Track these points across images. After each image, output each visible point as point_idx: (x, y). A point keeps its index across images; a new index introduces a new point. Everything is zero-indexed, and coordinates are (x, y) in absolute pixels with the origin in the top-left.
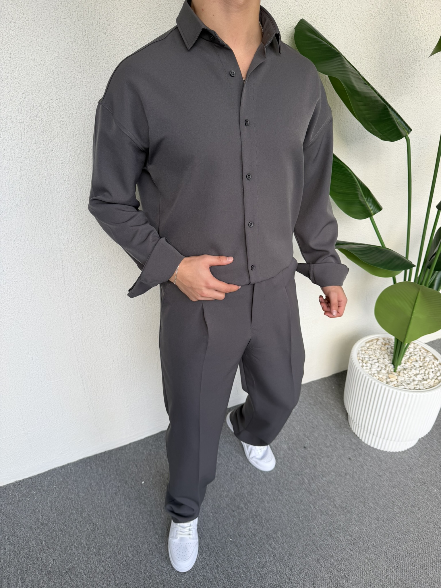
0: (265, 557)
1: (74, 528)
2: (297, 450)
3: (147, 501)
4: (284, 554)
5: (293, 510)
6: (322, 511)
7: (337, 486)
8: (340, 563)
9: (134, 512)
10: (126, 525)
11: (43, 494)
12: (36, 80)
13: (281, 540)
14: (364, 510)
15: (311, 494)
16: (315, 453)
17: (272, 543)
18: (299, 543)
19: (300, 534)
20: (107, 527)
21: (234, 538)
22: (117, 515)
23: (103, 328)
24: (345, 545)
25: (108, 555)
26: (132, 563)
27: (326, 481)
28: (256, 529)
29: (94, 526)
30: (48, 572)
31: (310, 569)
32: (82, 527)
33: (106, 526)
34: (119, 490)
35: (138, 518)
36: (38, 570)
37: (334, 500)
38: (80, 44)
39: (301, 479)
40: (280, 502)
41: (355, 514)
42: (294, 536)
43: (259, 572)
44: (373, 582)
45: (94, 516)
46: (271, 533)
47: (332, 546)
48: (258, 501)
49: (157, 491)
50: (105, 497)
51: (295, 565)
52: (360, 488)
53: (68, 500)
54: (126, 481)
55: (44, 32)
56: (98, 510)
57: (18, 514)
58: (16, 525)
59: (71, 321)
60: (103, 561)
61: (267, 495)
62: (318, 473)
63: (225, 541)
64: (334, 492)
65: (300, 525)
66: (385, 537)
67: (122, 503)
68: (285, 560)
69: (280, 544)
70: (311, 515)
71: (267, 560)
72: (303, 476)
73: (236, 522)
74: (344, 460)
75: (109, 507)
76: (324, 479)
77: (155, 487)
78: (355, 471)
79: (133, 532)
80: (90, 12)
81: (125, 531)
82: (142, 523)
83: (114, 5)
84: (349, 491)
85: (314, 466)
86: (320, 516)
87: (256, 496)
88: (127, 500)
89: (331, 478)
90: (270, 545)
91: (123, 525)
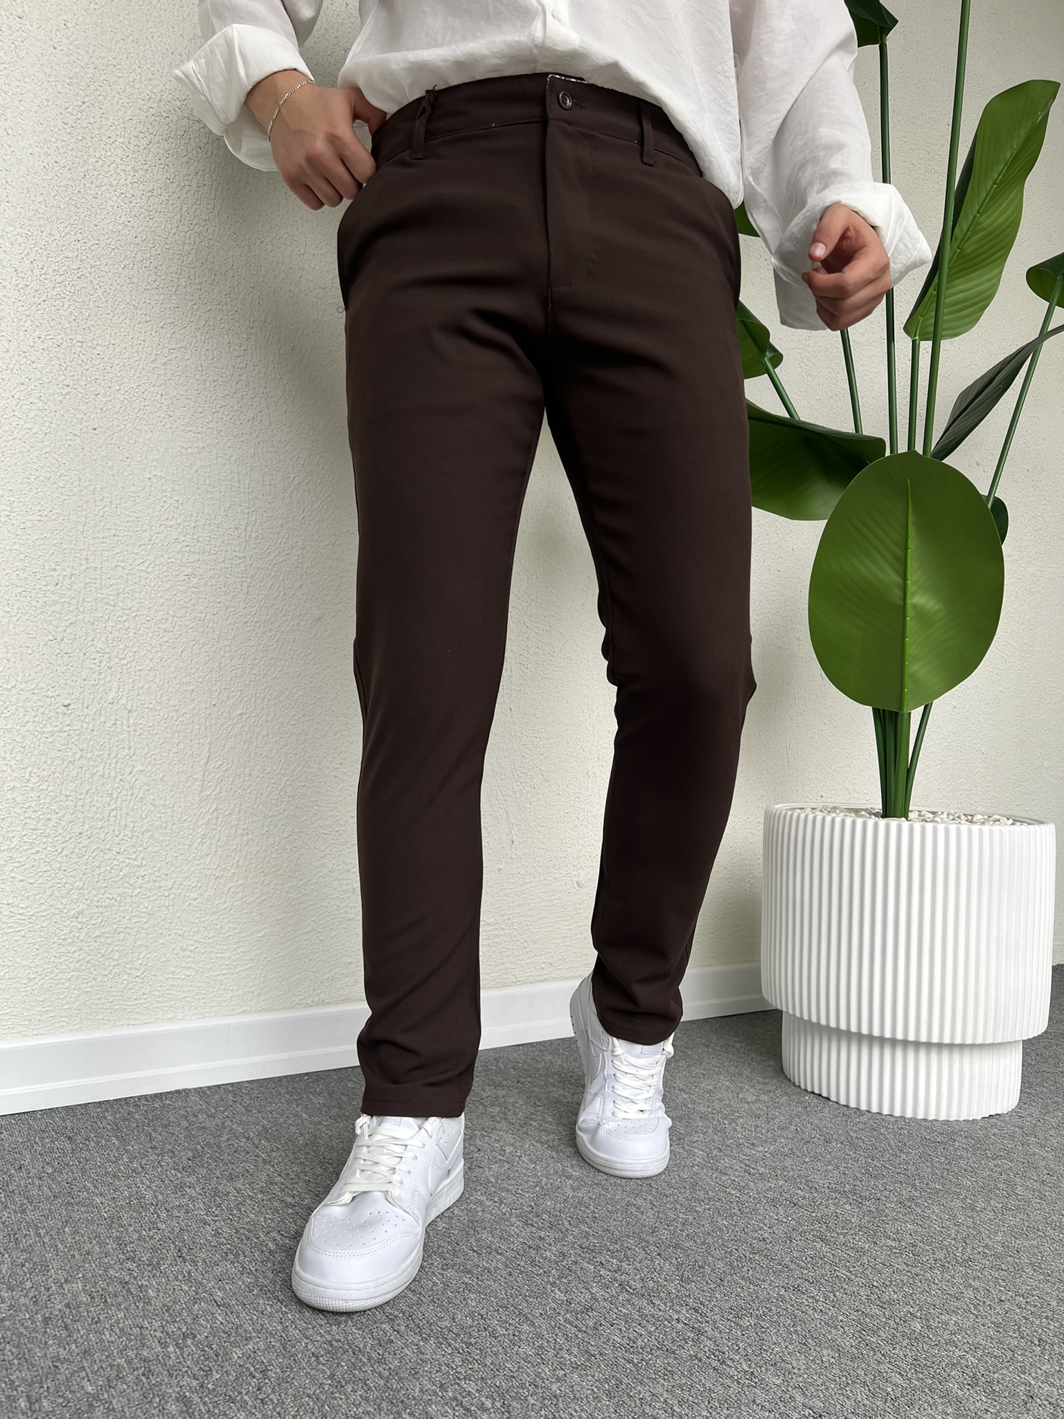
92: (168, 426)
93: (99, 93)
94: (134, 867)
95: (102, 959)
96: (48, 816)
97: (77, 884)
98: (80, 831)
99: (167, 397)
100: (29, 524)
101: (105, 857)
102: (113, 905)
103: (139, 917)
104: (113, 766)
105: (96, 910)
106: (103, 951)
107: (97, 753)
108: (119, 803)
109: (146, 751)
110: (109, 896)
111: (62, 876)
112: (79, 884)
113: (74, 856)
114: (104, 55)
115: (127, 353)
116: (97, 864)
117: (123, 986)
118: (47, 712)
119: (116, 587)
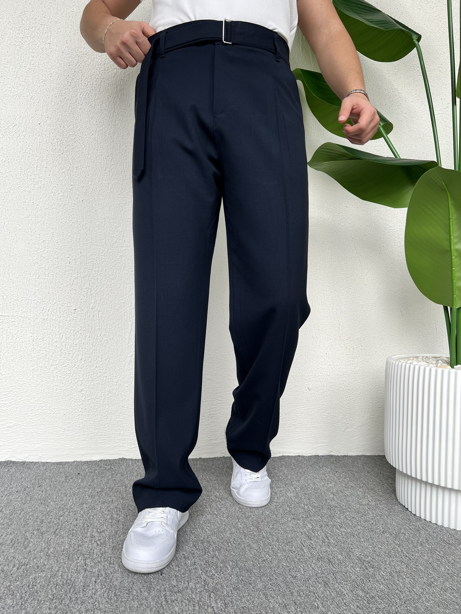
92: (111, 196)
93: (80, 66)
94: (102, 373)
95: (91, 408)
96: (69, 353)
97: (80, 379)
98: (81, 358)
99: (110, 184)
100: (59, 240)
101: (92, 369)
102: (94, 388)
103: (105, 392)
104: (93, 333)
105: (88, 389)
106: (91, 405)
107: (87, 328)
108: (96, 348)
109: (106, 327)
110: (93, 384)
111: (75, 376)
112: (81, 379)
113: (79, 368)
114: (82, 51)
115: (94, 169)
116: (88, 371)
117: (99, 419)
118: (68, 312)
119: (92, 263)
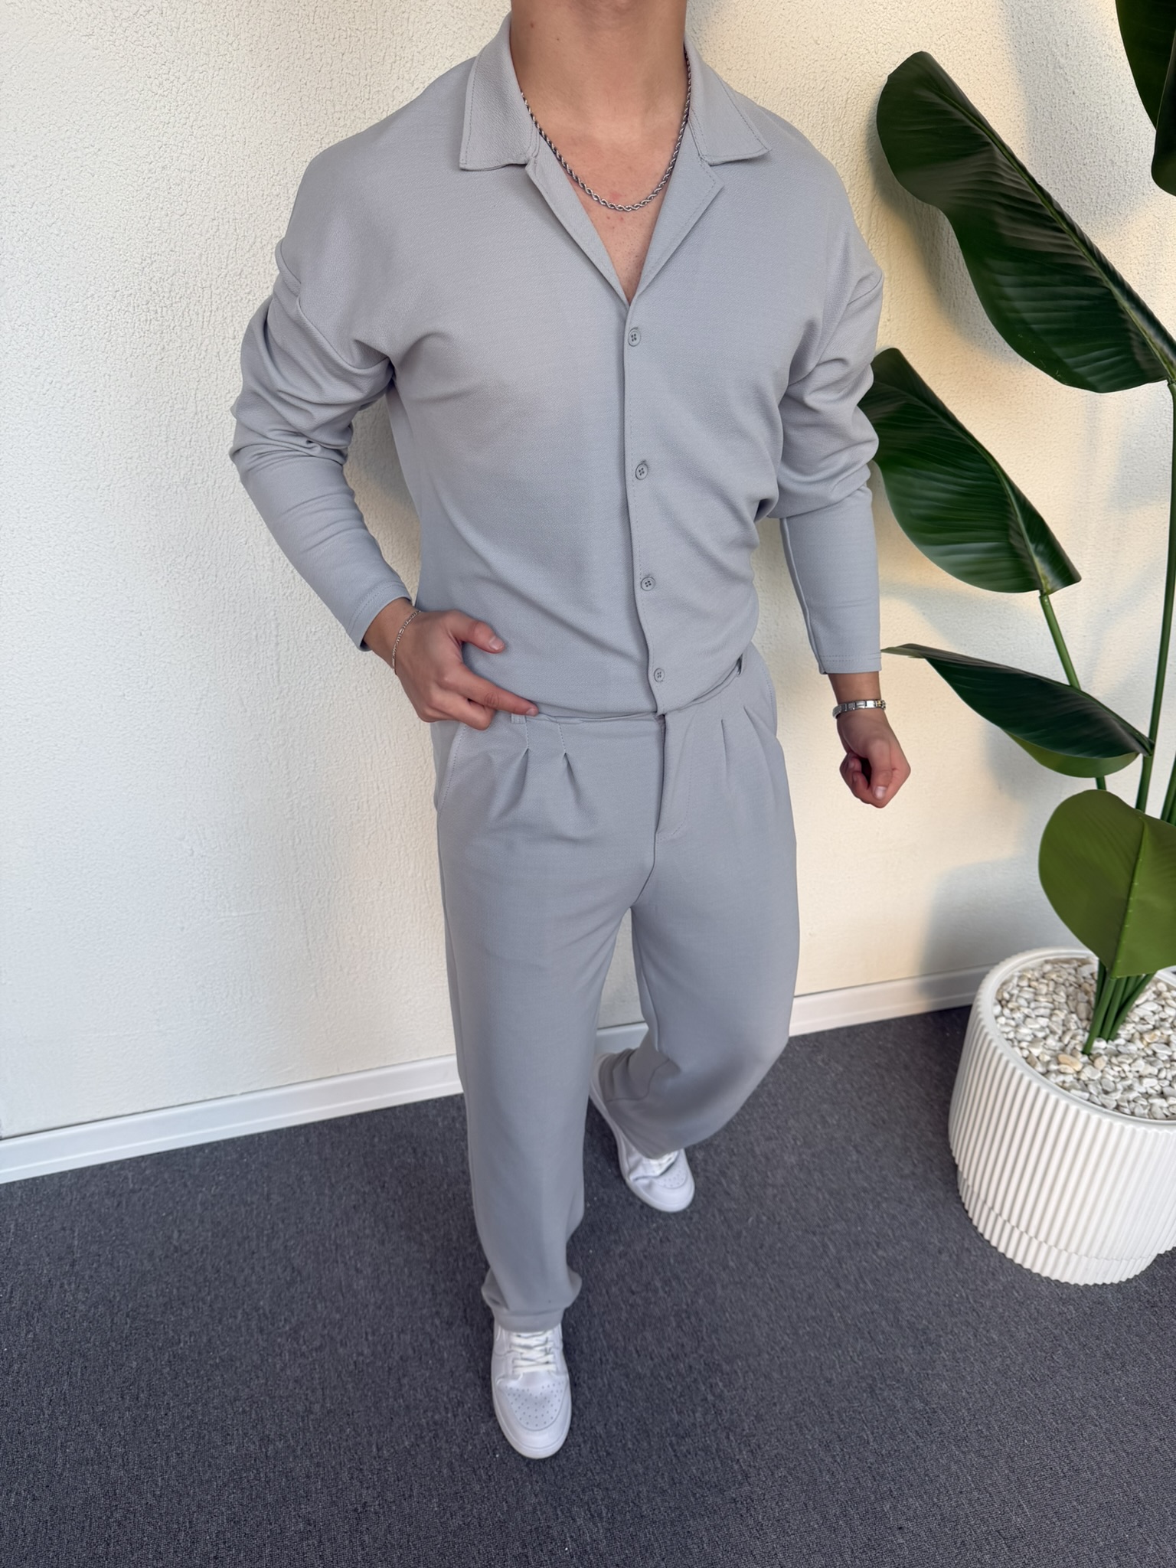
0: (694, 1413)
1: (247, 1271)
2: (822, 1173)
3: (426, 1237)
4: (743, 1414)
5: (785, 1314)
6: (859, 1329)
7: (911, 1276)
8: (884, 1462)
9: (392, 1258)
10: (368, 1283)
11: (189, 1183)
12: (245, 189)
13: (742, 1380)
14: (972, 1344)
15: (838, 1286)
16: (868, 1187)
17: (717, 1384)
18: (785, 1396)
19: (793, 1374)
20: (324, 1281)
21: (624, 1356)
22: (350, 1258)
23: (362, 798)
24: (904, 1420)
25: (317, 1343)
26: (370, 1370)
27: (884, 1258)
28: (683, 1346)
29: (293, 1272)
30: (174, 1357)
31: (803, 1462)
32: (267, 1271)
33: (321, 1278)
34: (365, 1202)
35: (399, 1271)
36: (154, 1350)
37: (896, 1307)
38: (350, 107)
39: (819, 1244)
40: (756, 1291)
41: (947, 1350)
42: (776, 1375)
43: (671, 1444)
44: (964, 1522)
45: (298, 1252)
46: (718, 1360)
47: (871, 1417)
48: (699, 1280)
49: (455, 1218)
50: (330, 1211)
51: (765, 1445)
52: (971, 1290)
53: (242, 1207)
54: (385, 1182)
55: (271, 78)
56: (308, 1239)
57: (127, 1219)
58: (118, 1242)
59: (288, 773)
60: (303, 1355)
61: (724, 1269)
62: (866, 1237)
63: (601, 1360)
64: (901, 1290)
65: (795, 1354)
66: (1017, 1419)
67: (367, 1231)
68: (744, 1430)
69: (737, 1390)
70: (828, 1335)
71: (698, 1420)
72: (826, 1239)
73: (634, 1319)
74: (942, 1215)
75: (336, 1238)
76: (880, 1253)
77: (451, 1207)
78: (966, 1246)
79: (383, 1301)
80: (380, 32)
81: (364, 1295)
82: (407, 1284)
83: (439, 16)
84: (941, 1291)
85: (860, 1219)
86: (851, 1340)
87: (696, 1267)
88: (381, 1226)
89: (900, 1255)
90: (712, 1386)
91: (361, 1282)
